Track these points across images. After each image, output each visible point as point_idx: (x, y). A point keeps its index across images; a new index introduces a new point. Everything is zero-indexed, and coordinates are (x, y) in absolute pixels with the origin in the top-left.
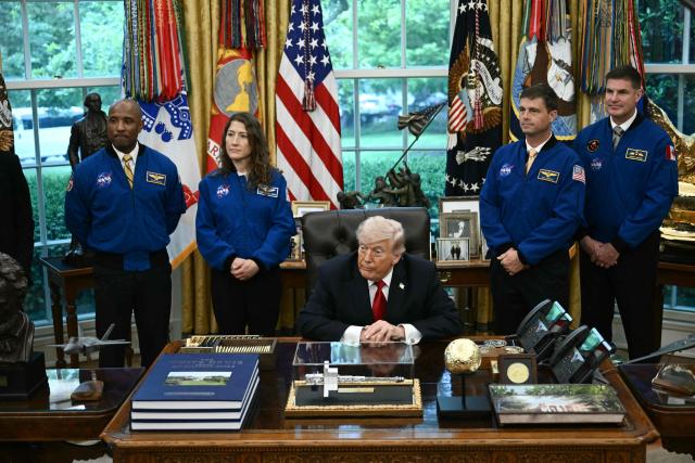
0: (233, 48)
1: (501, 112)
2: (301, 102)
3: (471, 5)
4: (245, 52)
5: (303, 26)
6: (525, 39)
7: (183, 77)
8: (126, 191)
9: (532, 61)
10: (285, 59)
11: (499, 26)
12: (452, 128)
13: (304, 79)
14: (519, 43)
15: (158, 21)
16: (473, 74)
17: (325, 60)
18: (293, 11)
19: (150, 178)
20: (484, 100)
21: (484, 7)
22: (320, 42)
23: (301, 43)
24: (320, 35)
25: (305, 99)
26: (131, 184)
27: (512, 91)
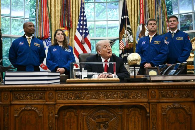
0: (63, 27)
1: (133, 44)
2: (81, 41)
3: (125, 17)
4: (66, 28)
5: (82, 23)
6: (139, 24)
7: (50, 33)
8: (28, 47)
9: (141, 30)
10: (77, 31)
11: (132, 23)
12: (120, 48)
13: (82, 36)
14: (137, 26)
15: (44, 19)
16: (126, 34)
17: (87, 31)
18: (79, 19)
19: (35, 44)
20: (129, 41)
21: (128, 17)
22: (86, 27)
23: (81, 27)
24: (86, 25)
25: (82, 41)
26: (30, 45)
27: (136, 38)
